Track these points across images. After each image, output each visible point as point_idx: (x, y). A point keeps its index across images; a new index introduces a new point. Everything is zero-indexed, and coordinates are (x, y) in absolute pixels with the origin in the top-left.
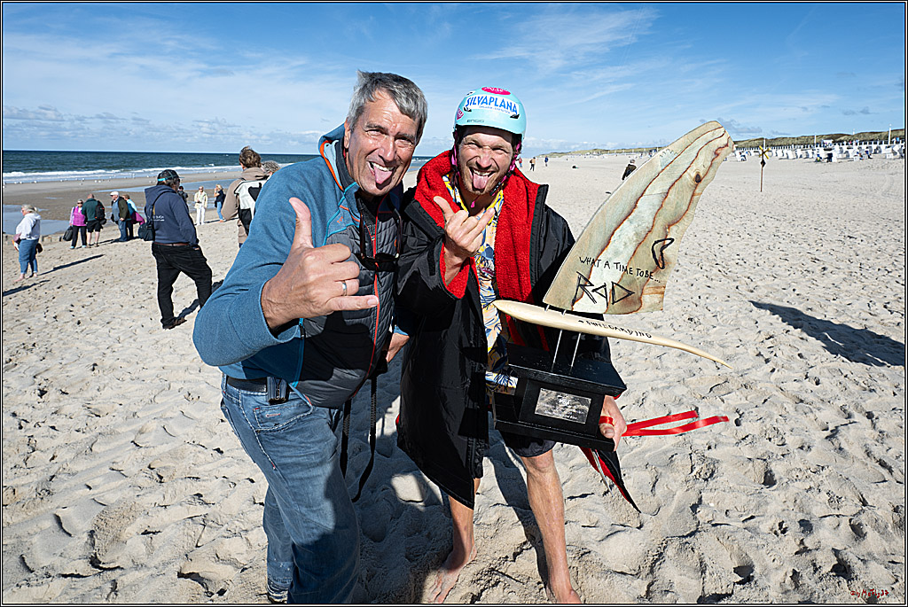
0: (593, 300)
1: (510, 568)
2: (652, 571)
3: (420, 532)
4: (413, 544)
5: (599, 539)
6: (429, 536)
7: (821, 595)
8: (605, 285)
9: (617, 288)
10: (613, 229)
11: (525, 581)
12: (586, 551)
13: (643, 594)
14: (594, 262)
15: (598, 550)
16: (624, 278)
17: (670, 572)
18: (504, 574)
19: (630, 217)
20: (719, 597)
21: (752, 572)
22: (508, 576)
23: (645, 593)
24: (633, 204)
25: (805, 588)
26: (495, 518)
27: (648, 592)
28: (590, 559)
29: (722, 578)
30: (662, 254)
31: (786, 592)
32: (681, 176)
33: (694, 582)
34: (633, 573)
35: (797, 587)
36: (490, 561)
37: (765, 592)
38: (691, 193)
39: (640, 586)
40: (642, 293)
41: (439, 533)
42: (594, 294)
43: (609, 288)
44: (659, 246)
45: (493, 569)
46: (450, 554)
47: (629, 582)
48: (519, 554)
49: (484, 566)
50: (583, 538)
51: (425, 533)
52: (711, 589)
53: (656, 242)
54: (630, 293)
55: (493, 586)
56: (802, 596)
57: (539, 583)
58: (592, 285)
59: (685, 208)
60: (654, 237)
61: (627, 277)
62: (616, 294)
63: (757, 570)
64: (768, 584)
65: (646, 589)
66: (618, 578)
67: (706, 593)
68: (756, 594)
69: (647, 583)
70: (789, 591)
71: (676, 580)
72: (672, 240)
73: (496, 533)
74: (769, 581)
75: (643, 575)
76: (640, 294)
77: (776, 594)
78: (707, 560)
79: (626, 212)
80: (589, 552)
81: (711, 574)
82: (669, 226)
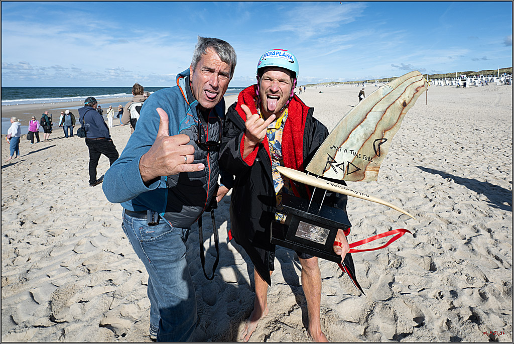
0: (336, 171)
1: (287, 320)
2: (367, 321)
3: (235, 300)
4: (231, 307)
5: (336, 303)
6: (240, 302)
7: (463, 333)
8: (344, 163)
9: (350, 165)
10: (351, 130)
11: (295, 327)
12: (329, 309)
13: (362, 333)
14: (338, 149)
15: (336, 309)
16: (355, 160)
17: (377, 321)
18: (283, 323)
19: (362, 124)
20: (405, 335)
21: (424, 320)
22: (285, 324)
23: (363, 333)
24: (364, 116)
25: (454, 329)
26: (278, 291)
27: (365, 332)
28: (331, 314)
29: (407, 324)
30: (379, 148)
31: (443, 332)
32: (394, 102)
33: (391, 327)
34: (356, 321)
35: (449, 328)
36: (275, 316)
37: (431, 332)
38: (400, 112)
39: (360, 329)
41: (246, 300)
42: (337, 168)
43: (346, 165)
44: (378, 142)
45: (277, 321)
46: (253, 312)
47: (354, 327)
48: (291, 311)
49: (272, 319)
50: (328, 302)
51: (239, 300)
52: (400, 331)
53: (376, 140)
54: (358, 169)
55: (277, 330)
56: (452, 334)
57: (303, 328)
58: (336, 162)
59: (395, 121)
60: (375, 137)
61: (357, 159)
62: (350, 169)
63: (427, 319)
64: (433, 327)
65: (364, 331)
66: (347, 324)
67: (398, 332)
68: (426, 333)
69: (364, 327)
70: (445, 331)
71: (381, 325)
72: (386, 140)
73: (278, 300)
74: (433, 325)
75: (362, 323)
76: (364, 170)
77: (437, 333)
78: (398, 314)
79: (359, 121)
80: (331, 310)
81: (400, 322)
82: (385, 131)
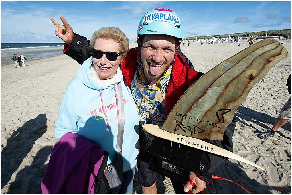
0: (184, 131)
8: (190, 126)
9: (196, 128)
10: (193, 103)
14: (183, 116)
16: (200, 124)
19: (202, 98)
24: (204, 91)
30: (223, 116)
32: (237, 76)
38: (245, 86)
40: (211, 132)
42: (185, 129)
43: (192, 127)
44: (221, 112)
53: (219, 111)
54: (203, 131)
58: (183, 125)
59: (239, 93)
60: (218, 108)
61: (201, 124)
62: (196, 130)
72: (230, 110)
76: (209, 132)
79: (200, 96)
82: (228, 103)
